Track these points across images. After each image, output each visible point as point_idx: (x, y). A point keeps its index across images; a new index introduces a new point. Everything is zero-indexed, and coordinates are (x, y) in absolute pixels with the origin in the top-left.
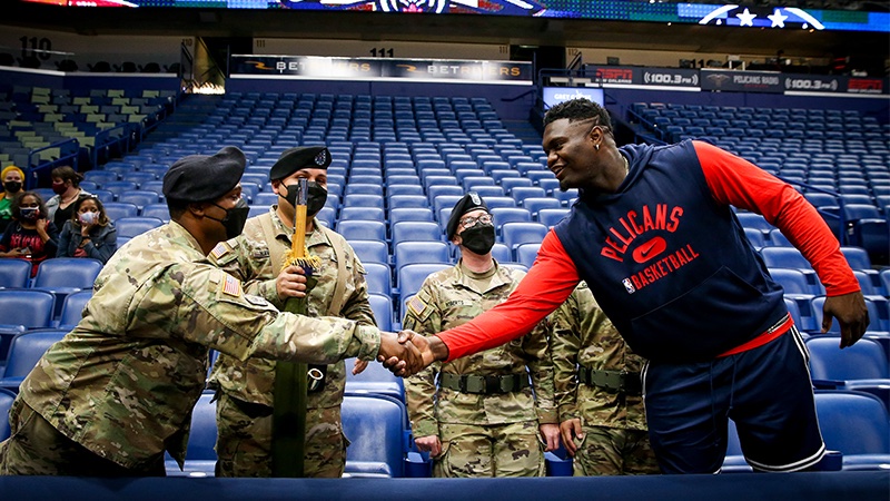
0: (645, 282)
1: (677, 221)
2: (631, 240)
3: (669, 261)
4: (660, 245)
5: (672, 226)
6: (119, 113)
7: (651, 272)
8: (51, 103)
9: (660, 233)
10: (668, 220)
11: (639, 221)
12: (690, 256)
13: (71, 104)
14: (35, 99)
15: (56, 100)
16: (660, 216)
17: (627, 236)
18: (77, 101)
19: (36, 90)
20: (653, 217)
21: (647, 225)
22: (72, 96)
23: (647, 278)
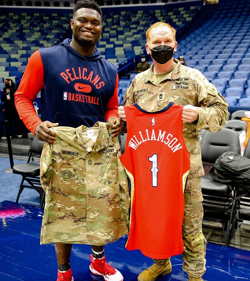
0: (73, 99)
1: (101, 87)
2: (78, 78)
3: (87, 98)
4: (89, 89)
5: (98, 86)
6: (182, 17)
7: (78, 97)
8: (161, 16)
9: (92, 85)
10: (98, 83)
11: (87, 74)
12: (96, 102)
13: (167, 15)
14: (156, 15)
15: (163, 15)
16: (97, 79)
17: (78, 76)
18: (170, 14)
19: (157, 11)
20: (93, 78)
21: (89, 78)
22: (167, 12)
23: (75, 98)
